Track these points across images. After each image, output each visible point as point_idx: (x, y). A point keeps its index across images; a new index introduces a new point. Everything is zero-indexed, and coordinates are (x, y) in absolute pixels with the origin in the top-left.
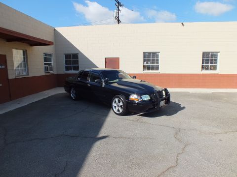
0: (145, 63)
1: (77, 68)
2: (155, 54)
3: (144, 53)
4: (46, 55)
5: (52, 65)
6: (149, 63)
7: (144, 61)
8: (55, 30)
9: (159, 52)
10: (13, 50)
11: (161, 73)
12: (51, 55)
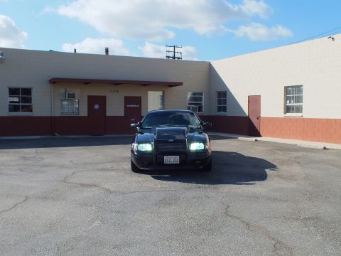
0: (288, 101)
1: (225, 109)
2: (298, 88)
3: (286, 88)
4: (194, 94)
6: (292, 102)
7: (287, 99)
9: (302, 86)
10: (149, 92)
11: (304, 117)
12: (201, 94)
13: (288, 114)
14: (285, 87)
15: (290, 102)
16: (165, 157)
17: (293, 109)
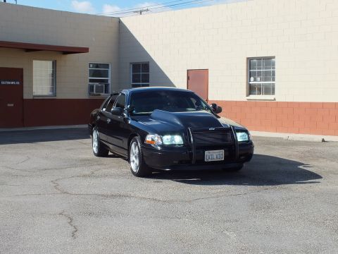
0: (252, 79)
2: (268, 61)
3: (249, 60)
4: (97, 66)
5: (109, 82)
6: (259, 79)
7: (250, 75)
8: (120, 22)
9: (274, 57)
10: (34, 61)
11: (278, 100)
12: (107, 66)
13: (252, 97)
14: (248, 58)
15: (255, 80)
16: (207, 153)
17: (259, 90)
